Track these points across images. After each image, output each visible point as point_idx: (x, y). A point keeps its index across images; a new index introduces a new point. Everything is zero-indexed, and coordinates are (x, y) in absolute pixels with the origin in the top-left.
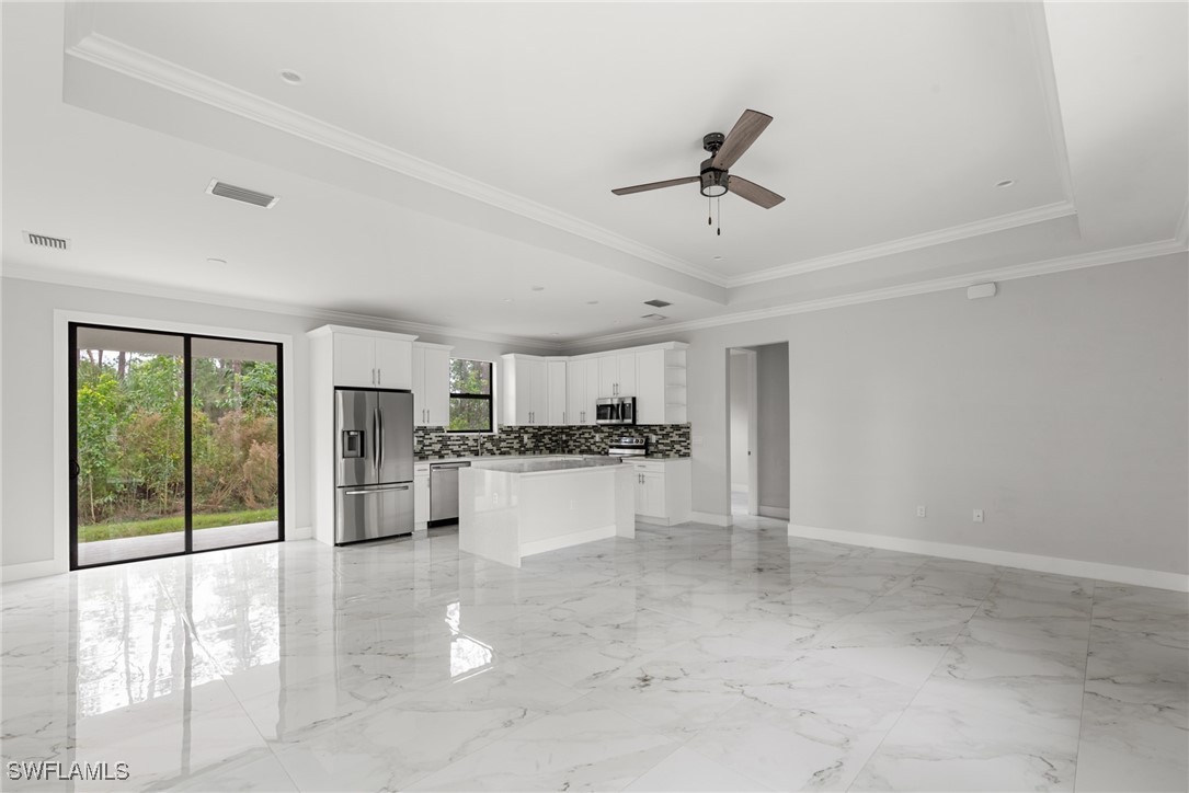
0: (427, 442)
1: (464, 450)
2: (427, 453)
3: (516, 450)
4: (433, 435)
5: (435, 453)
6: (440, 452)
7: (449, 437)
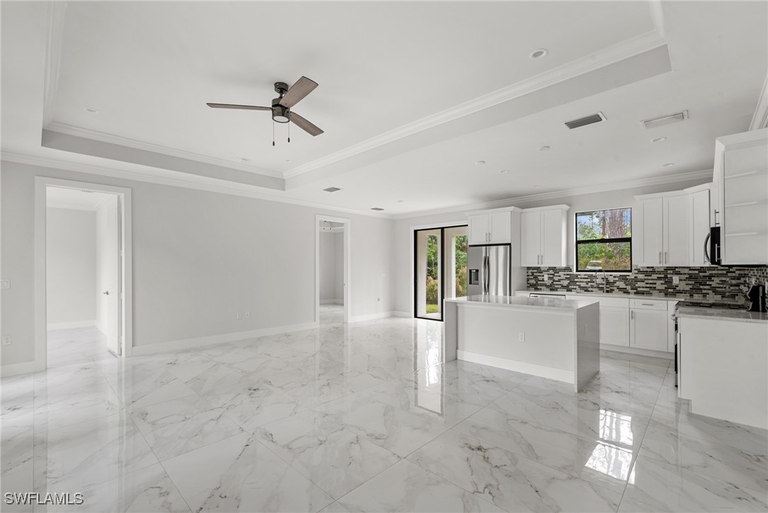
0: (556, 279)
1: (592, 287)
2: (556, 286)
3: (660, 291)
4: (561, 273)
5: (563, 287)
6: (568, 286)
7: (577, 276)
